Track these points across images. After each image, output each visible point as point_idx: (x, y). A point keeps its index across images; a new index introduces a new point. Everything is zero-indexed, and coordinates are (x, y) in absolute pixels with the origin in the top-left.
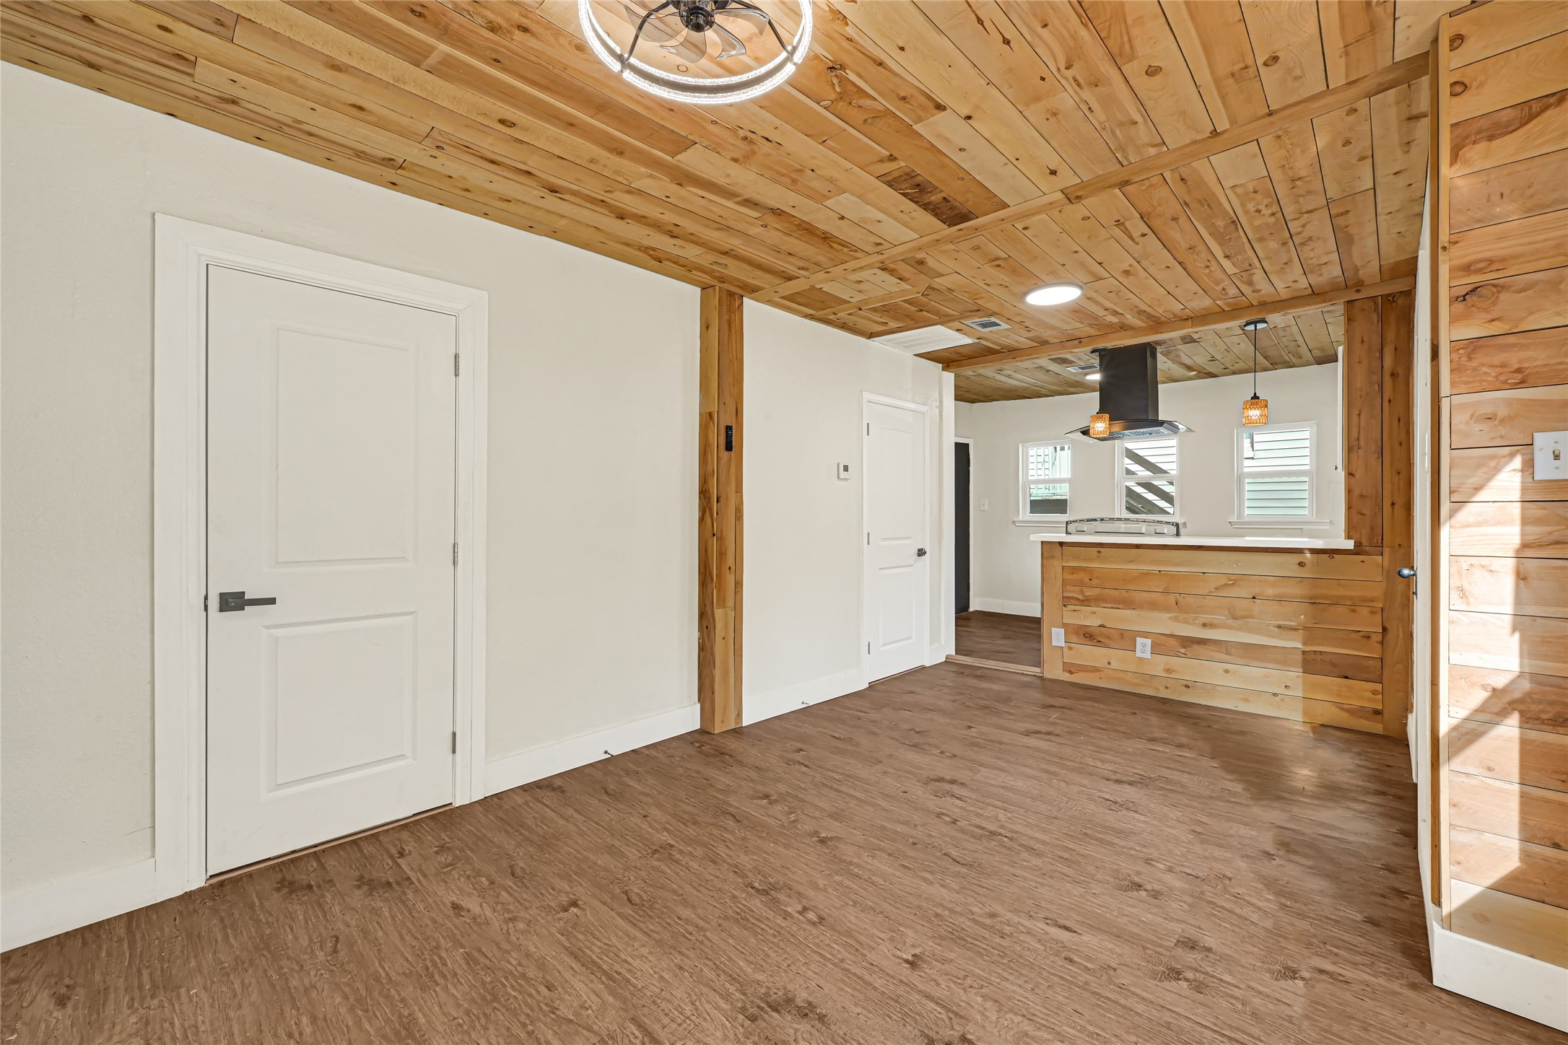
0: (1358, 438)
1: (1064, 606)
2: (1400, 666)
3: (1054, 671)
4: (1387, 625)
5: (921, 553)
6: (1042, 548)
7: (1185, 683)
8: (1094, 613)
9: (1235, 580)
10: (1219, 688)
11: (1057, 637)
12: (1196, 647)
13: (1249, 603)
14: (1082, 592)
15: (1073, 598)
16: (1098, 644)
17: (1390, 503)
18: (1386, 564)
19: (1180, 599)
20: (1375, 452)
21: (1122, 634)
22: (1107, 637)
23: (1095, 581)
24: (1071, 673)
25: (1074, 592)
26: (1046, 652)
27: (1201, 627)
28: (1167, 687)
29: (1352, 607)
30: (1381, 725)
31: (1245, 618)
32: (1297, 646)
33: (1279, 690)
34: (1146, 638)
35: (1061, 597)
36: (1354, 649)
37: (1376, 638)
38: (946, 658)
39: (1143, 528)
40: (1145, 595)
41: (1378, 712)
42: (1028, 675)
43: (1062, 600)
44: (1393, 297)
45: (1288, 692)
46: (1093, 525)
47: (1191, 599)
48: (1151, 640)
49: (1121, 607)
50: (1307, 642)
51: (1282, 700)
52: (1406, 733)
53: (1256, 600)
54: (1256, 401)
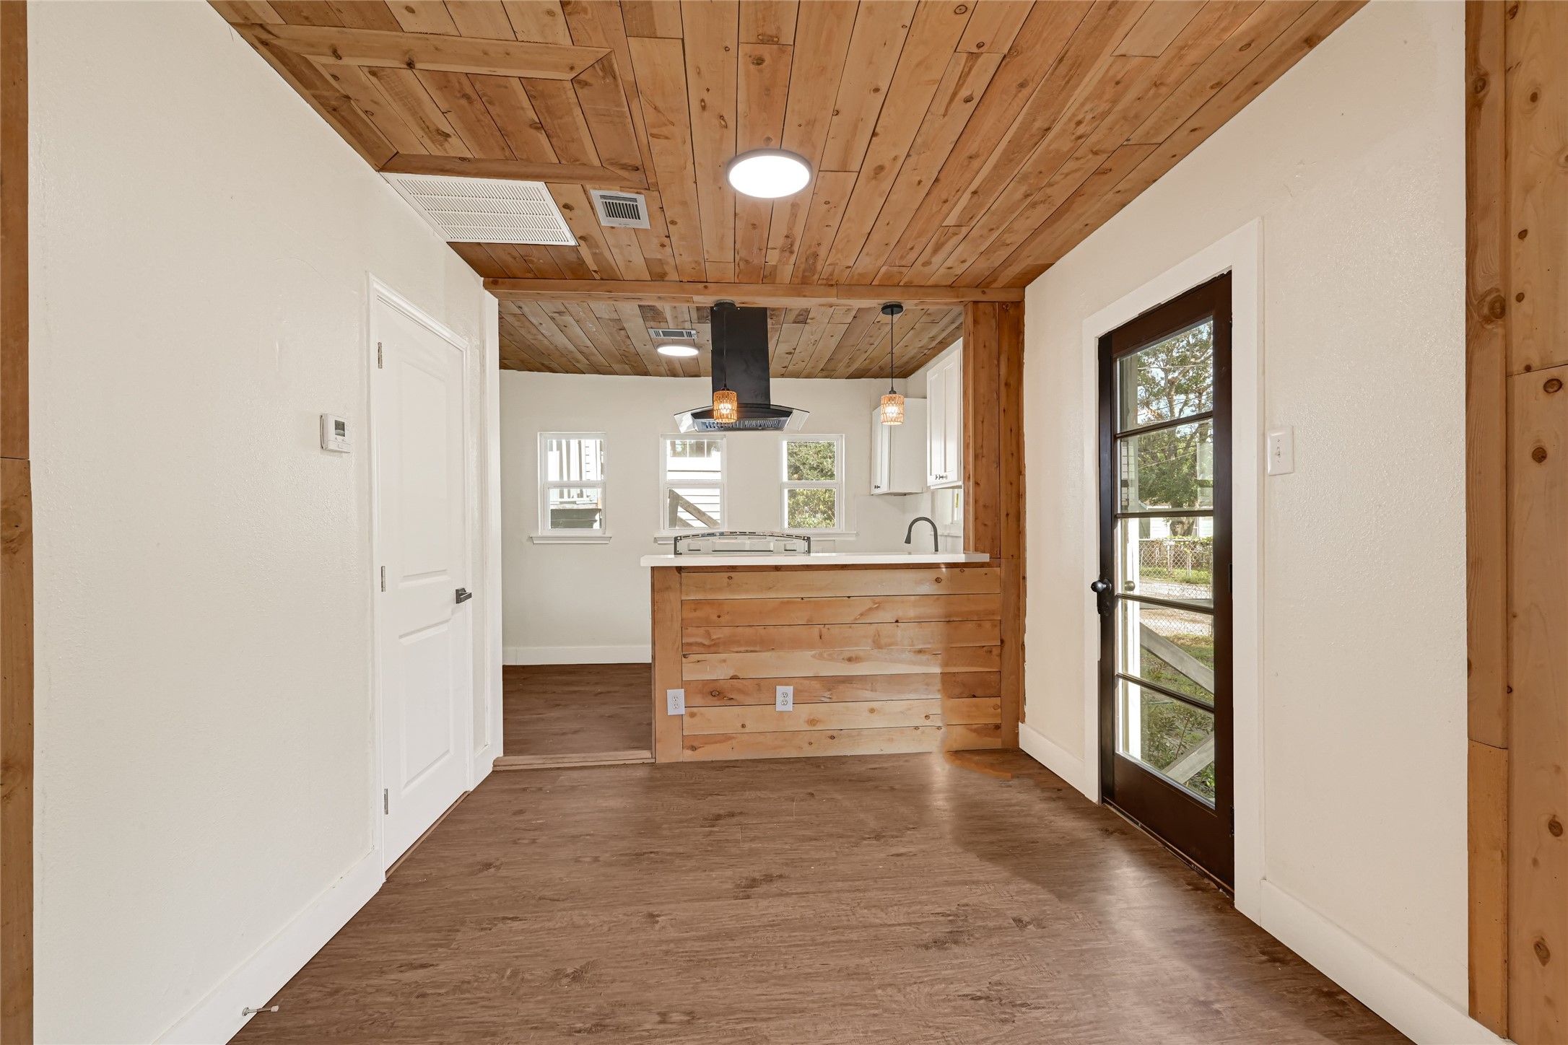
1: (685, 656)
2: (1013, 678)
3: (670, 751)
4: (1004, 638)
5: (461, 596)
6: (652, 576)
7: (830, 733)
8: (724, 661)
9: (879, 603)
10: (865, 732)
11: (675, 701)
12: (841, 687)
13: (892, 627)
14: (708, 634)
15: (696, 644)
16: (732, 703)
17: (1005, 513)
18: (1003, 575)
19: (824, 631)
20: (994, 461)
21: (758, 685)
22: (740, 691)
23: (725, 619)
24: (693, 748)
25: (696, 636)
26: (659, 725)
27: (847, 662)
28: (810, 744)
29: (978, 622)
30: (1000, 740)
31: (890, 645)
32: (937, 670)
33: (920, 721)
34: (787, 685)
35: (678, 643)
36: (980, 666)
37: (996, 651)
38: (494, 766)
39: (772, 544)
40: (786, 629)
41: (997, 727)
42: (632, 764)
43: (680, 649)
44: (1007, 306)
45: (928, 723)
46: (710, 541)
47: (835, 630)
48: (792, 687)
49: (757, 649)
50: (945, 664)
51: (923, 732)
52: (1018, 743)
53: (899, 624)
54: (894, 395)
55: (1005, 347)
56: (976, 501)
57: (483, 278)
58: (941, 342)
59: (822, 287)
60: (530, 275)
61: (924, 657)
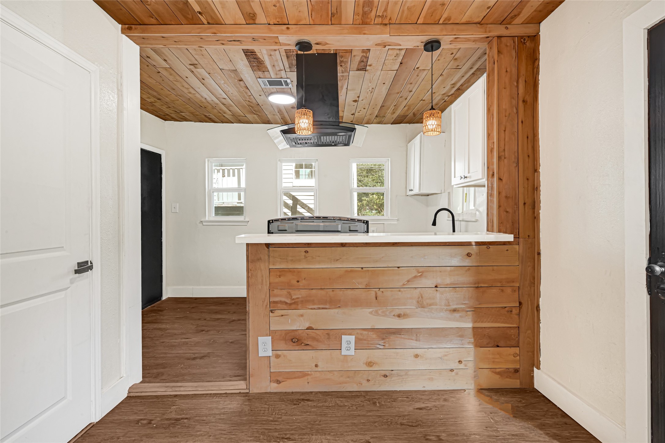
0: (504, 150)
1: (272, 311)
2: (529, 332)
3: (261, 383)
4: (522, 301)
6: (247, 251)
7: (383, 373)
8: (302, 316)
9: (422, 272)
10: (411, 373)
11: (264, 346)
12: (392, 337)
13: (432, 291)
14: (290, 295)
15: (281, 302)
16: (308, 347)
17: (523, 203)
18: (521, 252)
19: (379, 293)
20: (514, 162)
21: (328, 334)
22: (314, 339)
23: (303, 283)
24: (278, 382)
25: (281, 296)
26: (252, 363)
27: (397, 318)
28: (368, 380)
29: (501, 288)
30: (518, 381)
31: (430, 305)
32: (470, 325)
33: (454, 365)
34: (350, 334)
35: (267, 301)
36: (503, 322)
37: (515, 311)
38: (129, 393)
39: (340, 226)
40: (349, 292)
41: (516, 371)
42: (232, 393)
43: (268, 306)
44: (524, 40)
45: (462, 366)
46: (294, 224)
47: (388, 293)
48: (354, 337)
49: (327, 307)
50: (475, 322)
51: (457, 374)
52: (533, 384)
53: (438, 289)
54: (434, 111)
55: (523, 71)
56: (499, 193)
57: (120, 26)
58: (458, 89)
59: (378, 26)
60: (153, 21)
61: (457, 315)
